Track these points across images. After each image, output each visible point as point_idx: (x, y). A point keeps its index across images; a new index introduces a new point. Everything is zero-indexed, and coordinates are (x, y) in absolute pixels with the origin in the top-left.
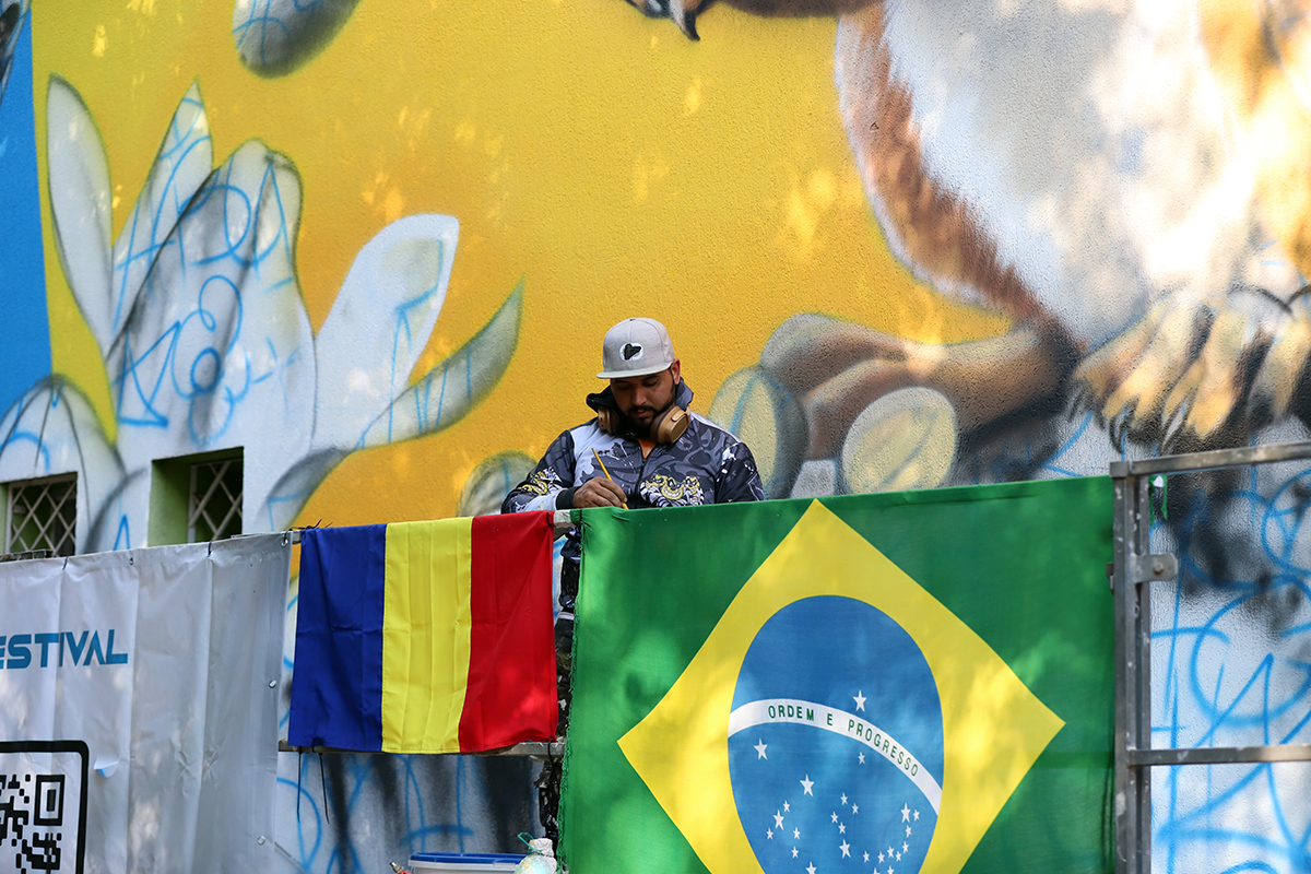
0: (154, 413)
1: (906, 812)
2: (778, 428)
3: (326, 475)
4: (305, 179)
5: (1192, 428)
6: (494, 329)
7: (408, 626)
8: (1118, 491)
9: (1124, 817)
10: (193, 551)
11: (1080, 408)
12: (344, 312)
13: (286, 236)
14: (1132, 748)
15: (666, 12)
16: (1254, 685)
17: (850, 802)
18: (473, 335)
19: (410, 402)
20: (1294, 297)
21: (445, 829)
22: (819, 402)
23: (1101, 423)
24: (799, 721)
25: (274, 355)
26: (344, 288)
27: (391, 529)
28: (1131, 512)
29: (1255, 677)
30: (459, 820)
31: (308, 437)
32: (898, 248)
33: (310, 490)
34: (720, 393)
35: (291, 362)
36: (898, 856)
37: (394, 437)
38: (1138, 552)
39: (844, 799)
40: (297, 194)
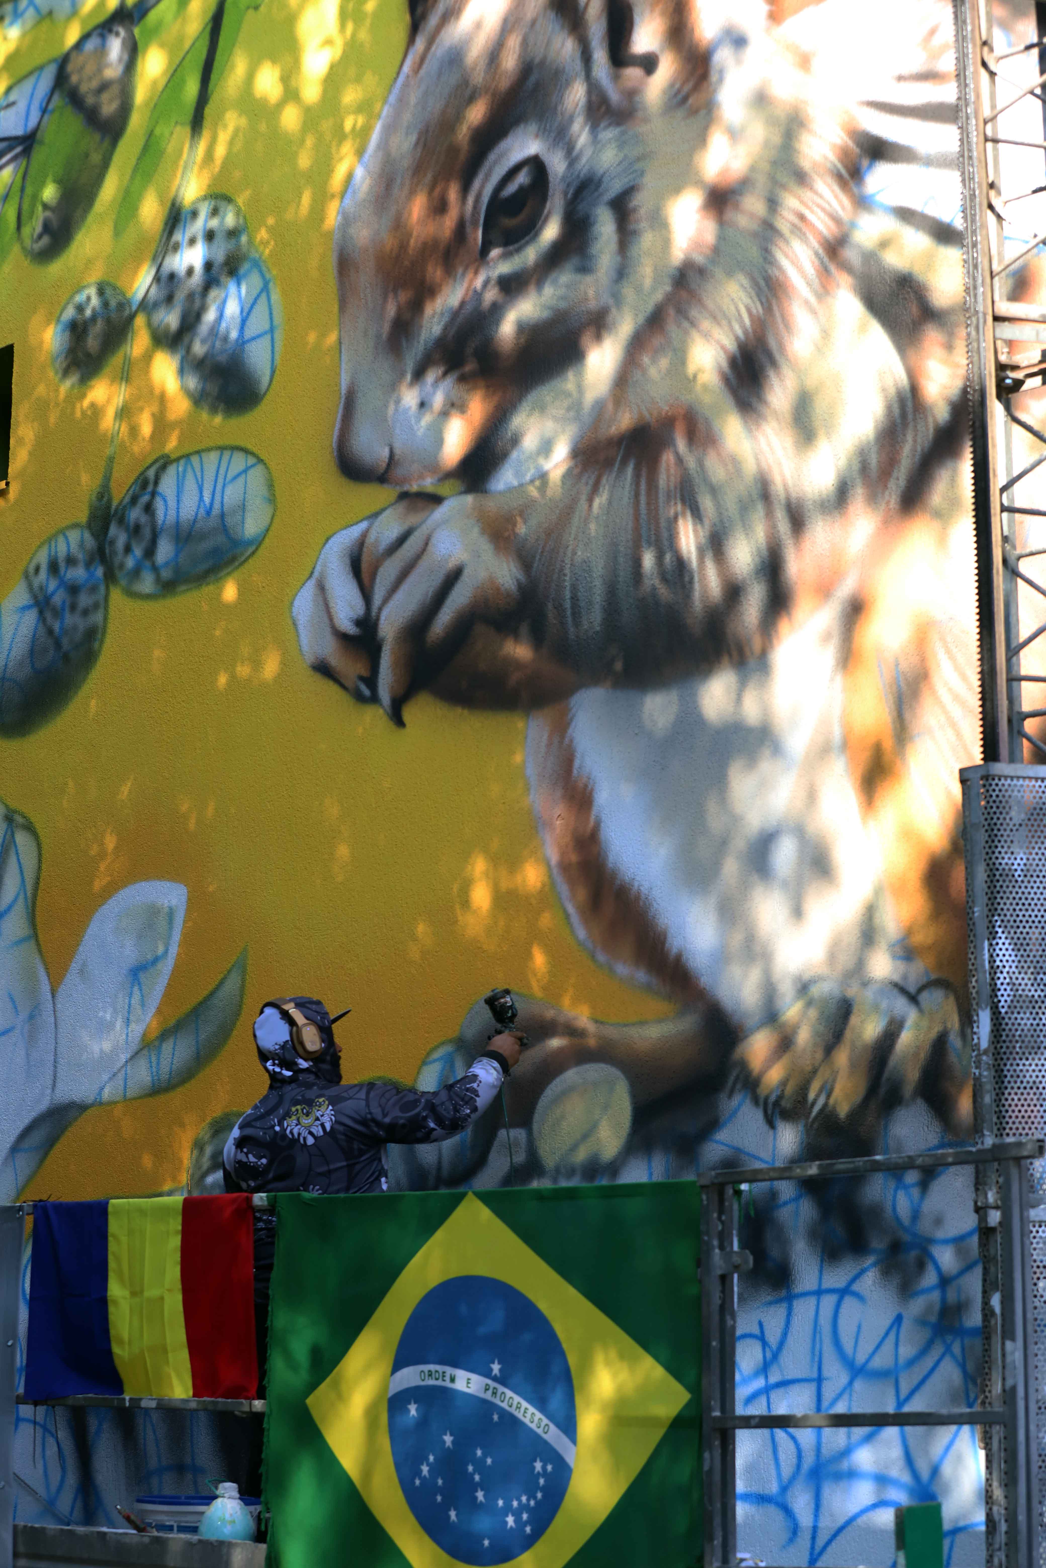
1: (538, 1466)
3: (66, 1128)
4: (44, 841)
5: (834, 1108)
6: (221, 994)
7: (127, 1293)
8: (704, 1197)
9: (711, 1471)
11: (739, 1086)
12: (82, 972)
13: (26, 894)
14: (717, 1413)
15: (374, 699)
16: (887, 1341)
17: (485, 1455)
18: (201, 998)
19: (143, 1062)
20: (921, 990)
21: (180, 1468)
23: (756, 1100)
24: (444, 1384)
25: (16, 1009)
26: (81, 949)
27: (113, 1205)
28: (715, 1215)
29: (887, 1334)
30: (193, 1459)
31: (49, 1091)
32: (582, 933)
33: (51, 1142)
35: (31, 1017)
36: (532, 1503)
37: (129, 1095)
38: (722, 1247)
39: (479, 1453)
40: (35, 854)
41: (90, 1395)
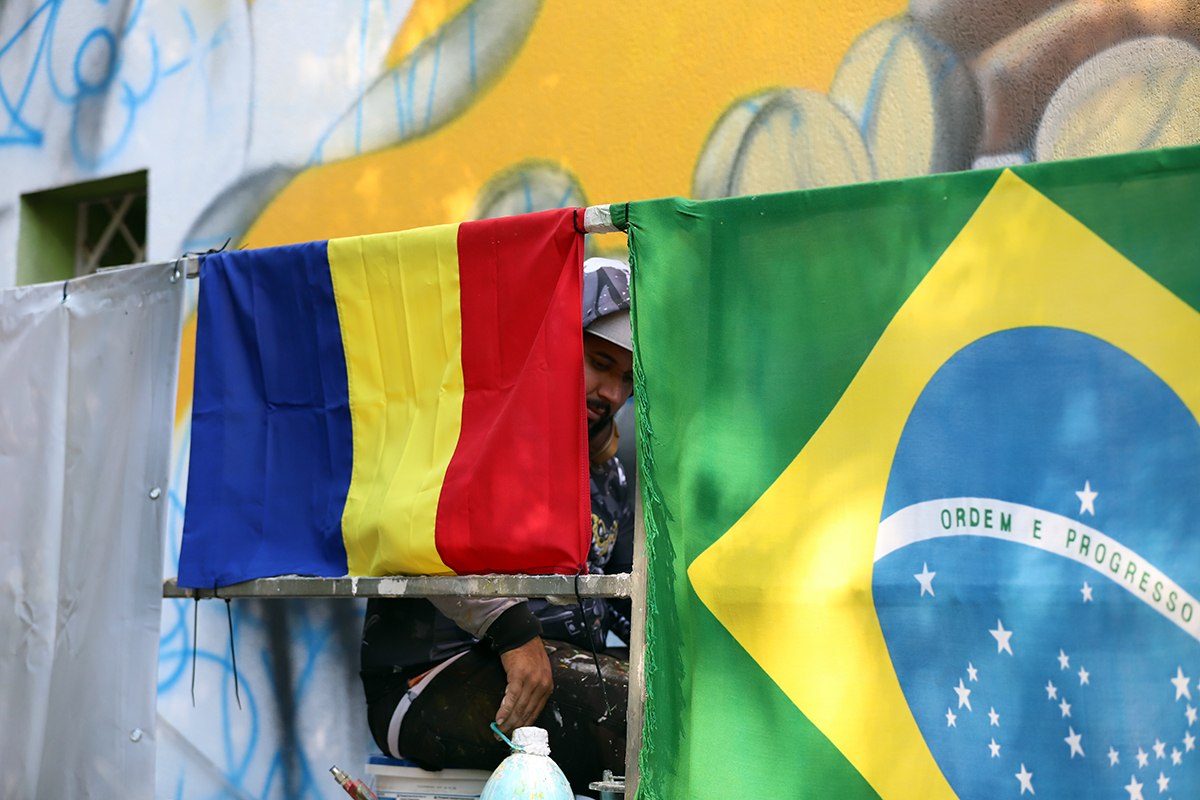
0: (23, 126)
1: (1181, 684)
2: (936, 108)
3: (266, 204)
7: (382, 396)
10: (42, 296)
17: (1075, 664)
19: (387, 96)
22: (999, 66)
24: (989, 533)
25: (192, 33)
27: (336, 248)
31: (241, 151)
33: (244, 227)
34: (846, 59)
35: (216, 42)
36: (1176, 757)
37: (365, 146)
39: (1064, 660)
41: (290, 577)
